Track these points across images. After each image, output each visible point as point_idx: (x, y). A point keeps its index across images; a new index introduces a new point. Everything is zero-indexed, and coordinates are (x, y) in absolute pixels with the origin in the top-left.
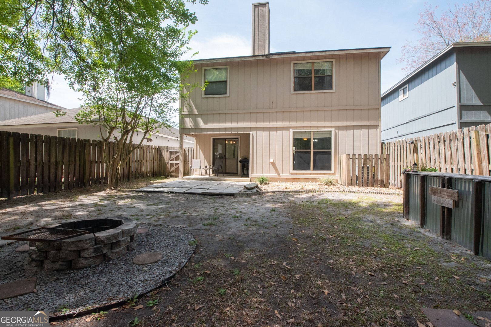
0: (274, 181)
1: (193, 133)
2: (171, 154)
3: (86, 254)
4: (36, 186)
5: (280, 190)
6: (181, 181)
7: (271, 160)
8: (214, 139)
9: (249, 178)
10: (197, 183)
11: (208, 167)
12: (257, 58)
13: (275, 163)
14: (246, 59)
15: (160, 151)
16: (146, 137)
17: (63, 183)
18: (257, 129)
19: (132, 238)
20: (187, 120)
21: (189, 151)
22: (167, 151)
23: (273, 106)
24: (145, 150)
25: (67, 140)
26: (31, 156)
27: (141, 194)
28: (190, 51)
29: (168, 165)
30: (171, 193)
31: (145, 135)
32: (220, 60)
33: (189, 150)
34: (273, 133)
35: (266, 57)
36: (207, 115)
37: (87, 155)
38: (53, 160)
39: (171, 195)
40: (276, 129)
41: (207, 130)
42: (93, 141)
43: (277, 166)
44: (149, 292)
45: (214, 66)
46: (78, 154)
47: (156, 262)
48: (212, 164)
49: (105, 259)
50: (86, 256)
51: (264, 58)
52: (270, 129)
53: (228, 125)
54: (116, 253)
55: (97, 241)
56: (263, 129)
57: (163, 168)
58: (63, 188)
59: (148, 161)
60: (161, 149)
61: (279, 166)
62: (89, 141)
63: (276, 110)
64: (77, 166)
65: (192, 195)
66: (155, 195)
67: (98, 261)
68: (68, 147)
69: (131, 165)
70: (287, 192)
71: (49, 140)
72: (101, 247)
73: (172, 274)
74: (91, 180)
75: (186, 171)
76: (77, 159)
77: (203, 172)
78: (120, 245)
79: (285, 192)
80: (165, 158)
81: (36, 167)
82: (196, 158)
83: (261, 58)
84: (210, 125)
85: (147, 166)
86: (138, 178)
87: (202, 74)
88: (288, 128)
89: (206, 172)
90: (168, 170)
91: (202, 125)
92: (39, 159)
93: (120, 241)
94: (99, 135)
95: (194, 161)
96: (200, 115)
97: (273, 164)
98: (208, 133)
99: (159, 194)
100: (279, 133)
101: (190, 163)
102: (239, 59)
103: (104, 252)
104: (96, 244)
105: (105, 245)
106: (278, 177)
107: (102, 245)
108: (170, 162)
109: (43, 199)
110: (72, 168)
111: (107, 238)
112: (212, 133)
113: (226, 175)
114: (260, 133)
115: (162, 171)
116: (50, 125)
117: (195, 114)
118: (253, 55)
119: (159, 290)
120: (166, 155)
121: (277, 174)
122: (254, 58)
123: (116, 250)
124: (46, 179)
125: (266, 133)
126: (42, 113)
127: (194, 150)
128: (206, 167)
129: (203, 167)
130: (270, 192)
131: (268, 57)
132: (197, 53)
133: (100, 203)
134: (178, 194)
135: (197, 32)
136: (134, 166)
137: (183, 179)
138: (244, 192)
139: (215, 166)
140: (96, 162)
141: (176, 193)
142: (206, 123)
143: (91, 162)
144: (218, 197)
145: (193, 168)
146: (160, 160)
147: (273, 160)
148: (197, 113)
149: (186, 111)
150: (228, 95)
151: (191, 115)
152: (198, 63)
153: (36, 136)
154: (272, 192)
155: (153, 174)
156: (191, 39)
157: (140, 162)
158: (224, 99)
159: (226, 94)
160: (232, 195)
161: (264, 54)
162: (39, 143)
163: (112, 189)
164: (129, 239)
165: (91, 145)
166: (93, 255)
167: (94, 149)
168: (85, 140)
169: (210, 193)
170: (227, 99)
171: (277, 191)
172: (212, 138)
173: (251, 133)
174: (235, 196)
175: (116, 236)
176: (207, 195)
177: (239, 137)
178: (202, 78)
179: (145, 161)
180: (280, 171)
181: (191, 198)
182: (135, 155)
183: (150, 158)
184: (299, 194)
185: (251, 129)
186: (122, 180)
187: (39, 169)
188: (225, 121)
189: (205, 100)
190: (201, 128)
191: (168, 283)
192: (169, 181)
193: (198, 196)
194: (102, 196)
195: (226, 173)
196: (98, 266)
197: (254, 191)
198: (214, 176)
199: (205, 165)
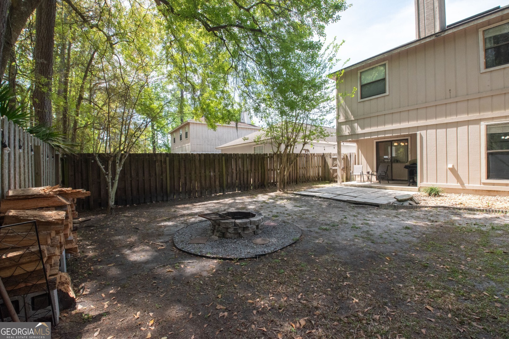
0: (455, 193)
1: (351, 140)
2: (334, 161)
3: (230, 230)
4: (237, 187)
5: (446, 205)
6: (339, 186)
7: (450, 166)
8: (377, 143)
9: (417, 188)
10: (352, 189)
11: (370, 173)
12: (423, 42)
13: (456, 169)
14: (407, 48)
15: (325, 158)
16: (304, 148)
17: (252, 185)
18: (427, 127)
19: (257, 227)
20: (344, 127)
21: (350, 157)
22: (330, 158)
23: (450, 95)
24: (310, 157)
25: (253, 156)
26: (234, 167)
27: (297, 196)
28: (339, 62)
29: (331, 171)
30: (320, 198)
31: (303, 147)
32: (376, 58)
33: (350, 155)
34: (452, 131)
35: (436, 36)
36: (363, 120)
37: (265, 165)
38: (245, 169)
39: (320, 199)
40: (457, 124)
41: (364, 134)
42: (269, 154)
43: (460, 173)
44: (246, 258)
45: (370, 66)
46: (260, 165)
47: (263, 245)
48: (375, 170)
49: (240, 236)
50: (230, 231)
51: (433, 38)
52: (446, 126)
53: (389, 127)
54: (246, 234)
55: (235, 224)
56: (436, 127)
57: (327, 173)
58: (252, 188)
59: (313, 167)
60: (325, 155)
61: (462, 173)
62: (267, 154)
63: (456, 100)
64: (260, 173)
65: (337, 202)
66: (307, 198)
67: (236, 236)
68: (254, 160)
69: (298, 171)
70: (457, 208)
71: (243, 156)
72: (237, 228)
73: (264, 253)
74: (269, 183)
75: (348, 177)
76: (260, 168)
77: (366, 178)
78: (249, 230)
79: (454, 208)
80: (329, 164)
81: (236, 174)
82: (358, 164)
83: (428, 40)
84: (367, 130)
85: (313, 172)
86: (305, 182)
87: (357, 78)
88: (477, 122)
89: (368, 178)
90: (331, 175)
91: (359, 131)
92: (238, 169)
93: (248, 227)
94: (272, 151)
95: (356, 167)
96: (356, 120)
97: (453, 170)
98: (365, 138)
99: (309, 198)
100: (463, 130)
101: (352, 168)
102: (399, 50)
103: (239, 232)
104: (235, 226)
105: (240, 227)
106: (462, 188)
107: (238, 228)
108: (333, 168)
109: (240, 195)
110: (257, 174)
111: (240, 223)
112: (369, 137)
113: (393, 182)
114: (431, 132)
115: (327, 176)
116: (249, 144)
117: (352, 121)
118: (418, 39)
119: (252, 259)
120: (329, 161)
121: (459, 184)
122: (418, 44)
123: (246, 232)
124: (242, 182)
125: (441, 132)
126: (250, 133)
127: (355, 156)
128: (368, 173)
129: (365, 173)
130: (429, 207)
131: (439, 35)
132: (348, 60)
133: (266, 201)
134: (325, 199)
135: (344, 42)
136: (301, 172)
137: (341, 185)
138: (394, 204)
139: (378, 172)
140: (272, 170)
141: (324, 198)
142: (363, 128)
143: (269, 170)
144: (358, 207)
145: (354, 174)
146: (324, 166)
147: (453, 166)
148: (353, 119)
149: (342, 119)
150: (387, 93)
151: (348, 122)
152: (353, 68)
153: (236, 154)
154: (432, 207)
155: (319, 179)
156: (338, 51)
157: (306, 168)
158: (383, 99)
159: (385, 92)
160: (377, 206)
161: (433, 33)
162: (237, 159)
163: (280, 191)
164: (255, 227)
165: (268, 157)
166: (233, 232)
167: (271, 160)
168: (264, 154)
169: (355, 201)
170: (386, 98)
171: (440, 207)
172: (375, 141)
173: (418, 133)
174: (380, 207)
175: (246, 223)
176: (351, 203)
177: (409, 138)
178: (357, 82)
179: (311, 167)
180: (465, 180)
181: (334, 204)
182: (301, 162)
183: (315, 164)
184: (475, 212)
185: (418, 128)
186: (291, 184)
187: (238, 176)
188: (384, 124)
189: (362, 104)
190: (358, 134)
191: (259, 258)
192: (327, 186)
193: (342, 203)
194: (272, 196)
195: (393, 180)
196: (235, 239)
197: (406, 204)
198: (378, 183)
199: (368, 171)
